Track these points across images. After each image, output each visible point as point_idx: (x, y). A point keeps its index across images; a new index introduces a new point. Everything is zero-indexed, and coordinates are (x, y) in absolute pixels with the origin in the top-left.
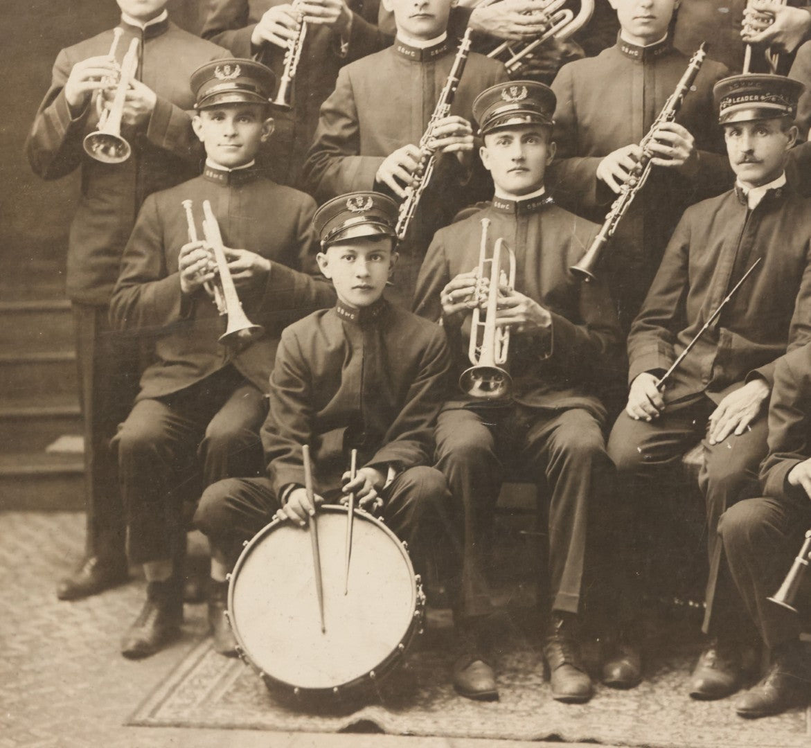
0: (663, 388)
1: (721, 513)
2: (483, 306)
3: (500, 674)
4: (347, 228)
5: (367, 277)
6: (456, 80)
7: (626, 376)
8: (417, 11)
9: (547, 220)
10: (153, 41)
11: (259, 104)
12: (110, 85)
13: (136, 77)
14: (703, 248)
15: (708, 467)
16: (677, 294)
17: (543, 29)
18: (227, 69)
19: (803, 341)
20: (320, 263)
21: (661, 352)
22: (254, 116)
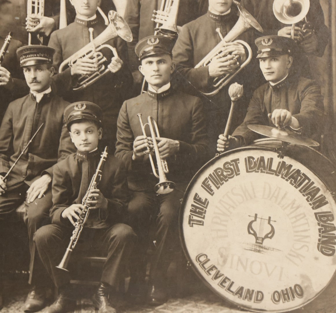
0: (6, 180)
1: (34, 232)
14: (18, 119)
15: (28, 213)
16: (9, 140)
21: (4, 165)
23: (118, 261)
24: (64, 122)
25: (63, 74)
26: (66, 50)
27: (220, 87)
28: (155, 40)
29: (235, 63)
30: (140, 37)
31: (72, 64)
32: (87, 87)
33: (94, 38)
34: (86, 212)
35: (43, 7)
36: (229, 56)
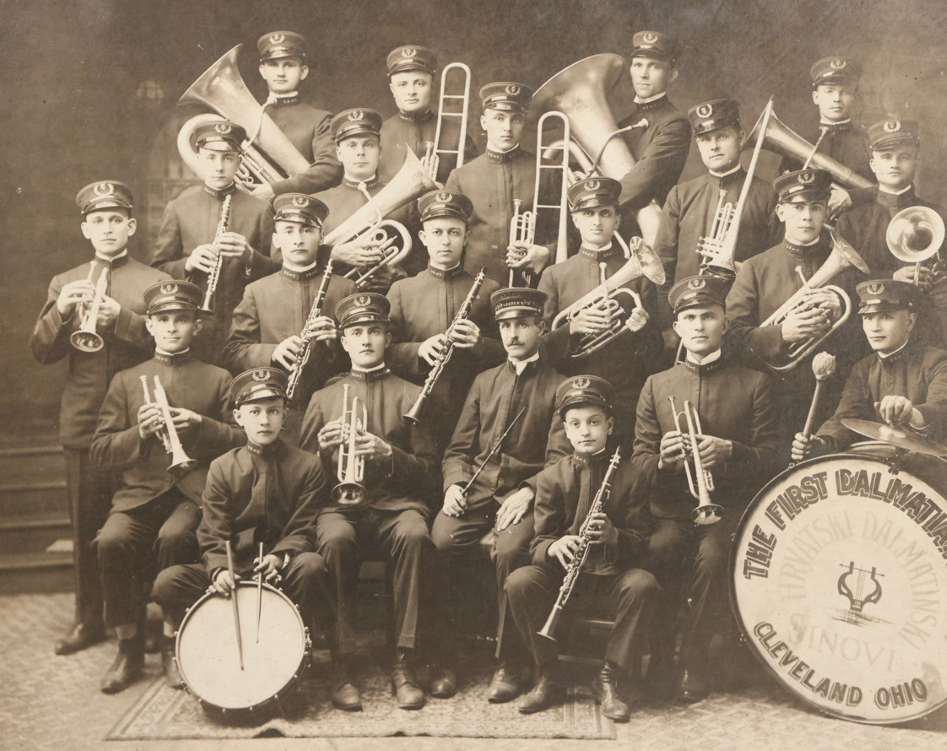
0: (466, 494)
1: (506, 577)
2: (346, 442)
3: (363, 692)
4: (253, 392)
5: (268, 425)
6: (323, 292)
7: (442, 487)
8: (296, 247)
9: (387, 384)
10: (118, 270)
11: (191, 310)
12: (89, 299)
13: (106, 293)
14: (488, 401)
15: (497, 547)
16: (473, 432)
17: (380, 259)
18: (169, 287)
19: (554, 461)
20: (236, 416)
21: (464, 470)
22: (188, 318)
23: (631, 628)
24: (556, 407)
25: (558, 332)
26: (564, 296)
27: (799, 359)
28: (700, 281)
29: (824, 322)
30: (676, 278)
31: (572, 317)
32: (593, 353)
33: (606, 278)
34: (584, 548)
35: (532, 230)
36: (815, 311)
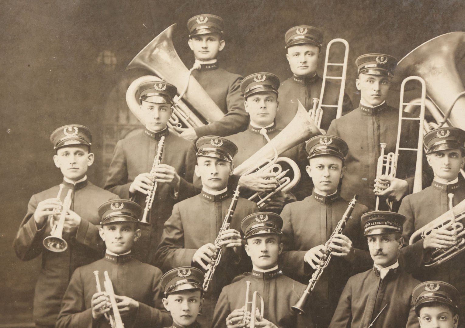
2: (248, 326)
4: (178, 285)
5: (188, 310)
6: (232, 211)
8: (212, 177)
9: (280, 282)
10: (79, 191)
11: (133, 222)
12: (57, 213)
13: (71, 209)
14: (358, 298)
16: (346, 322)
17: (275, 186)
18: (117, 205)
20: (164, 303)
22: (130, 228)
24: (412, 304)
25: (414, 246)
26: (419, 218)
31: (425, 235)
32: (442, 263)
33: (453, 206)
35: (395, 167)
